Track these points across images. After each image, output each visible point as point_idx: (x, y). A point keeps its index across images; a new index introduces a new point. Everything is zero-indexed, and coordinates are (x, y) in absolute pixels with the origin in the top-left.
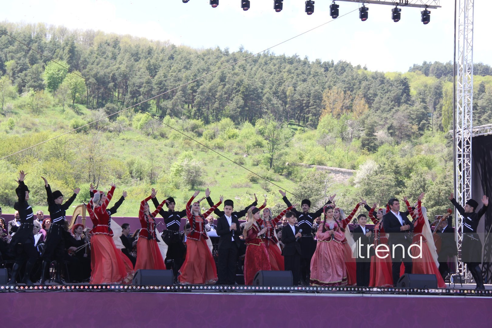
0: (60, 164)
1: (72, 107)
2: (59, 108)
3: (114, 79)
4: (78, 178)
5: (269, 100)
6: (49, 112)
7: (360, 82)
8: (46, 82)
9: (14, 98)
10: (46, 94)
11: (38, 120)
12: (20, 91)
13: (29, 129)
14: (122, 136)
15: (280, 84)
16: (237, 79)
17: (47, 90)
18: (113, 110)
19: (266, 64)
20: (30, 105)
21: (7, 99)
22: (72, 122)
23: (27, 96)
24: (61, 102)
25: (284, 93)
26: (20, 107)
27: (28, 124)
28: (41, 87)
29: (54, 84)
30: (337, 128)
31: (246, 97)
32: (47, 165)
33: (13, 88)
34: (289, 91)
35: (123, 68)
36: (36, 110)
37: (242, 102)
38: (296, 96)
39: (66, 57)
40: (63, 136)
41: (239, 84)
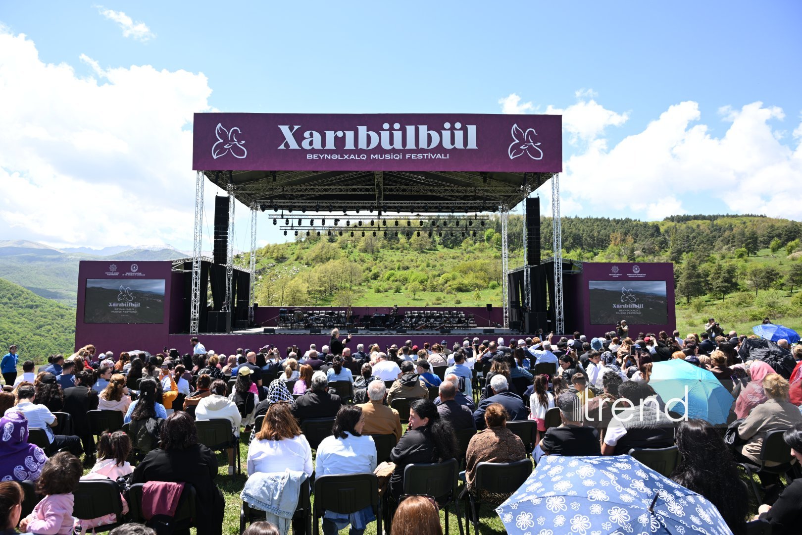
0: (482, 273)
1: (497, 248)
2: (491, 249)
3: (514, 235)
4: (490, 279)
5: (586, 239)
6: (486, 251)
7: (633, 228)
8: (485, 238)
9: (472, 246)
10: (486, 243)
11: (480, 255)
12: (475, 243)
13: (475, 259)
14: (514, 260)
15: (591, 232)
16: (570, 231)
17: (486, 242)
18: (513, 248)
19: (587, 222)
20: (479, 248)
21: (469, 247)
22: (494, 255)
23: (477, 245)
24: (492, 246)
25: (593, 235)
26: (474, 250)
27: (476, 257)
28: (483, 241)
29: (489, 239)
30: (617, 251)
31: (574, 239)
32: (477, 274)
33: (471, 242)
34: (596, 234)
35: (518, 230)
36: (481, 250)
37: (572, 241)
38: (600, 237)
39: (495, 227)
40: (487, 261)
41: (570, 233)
